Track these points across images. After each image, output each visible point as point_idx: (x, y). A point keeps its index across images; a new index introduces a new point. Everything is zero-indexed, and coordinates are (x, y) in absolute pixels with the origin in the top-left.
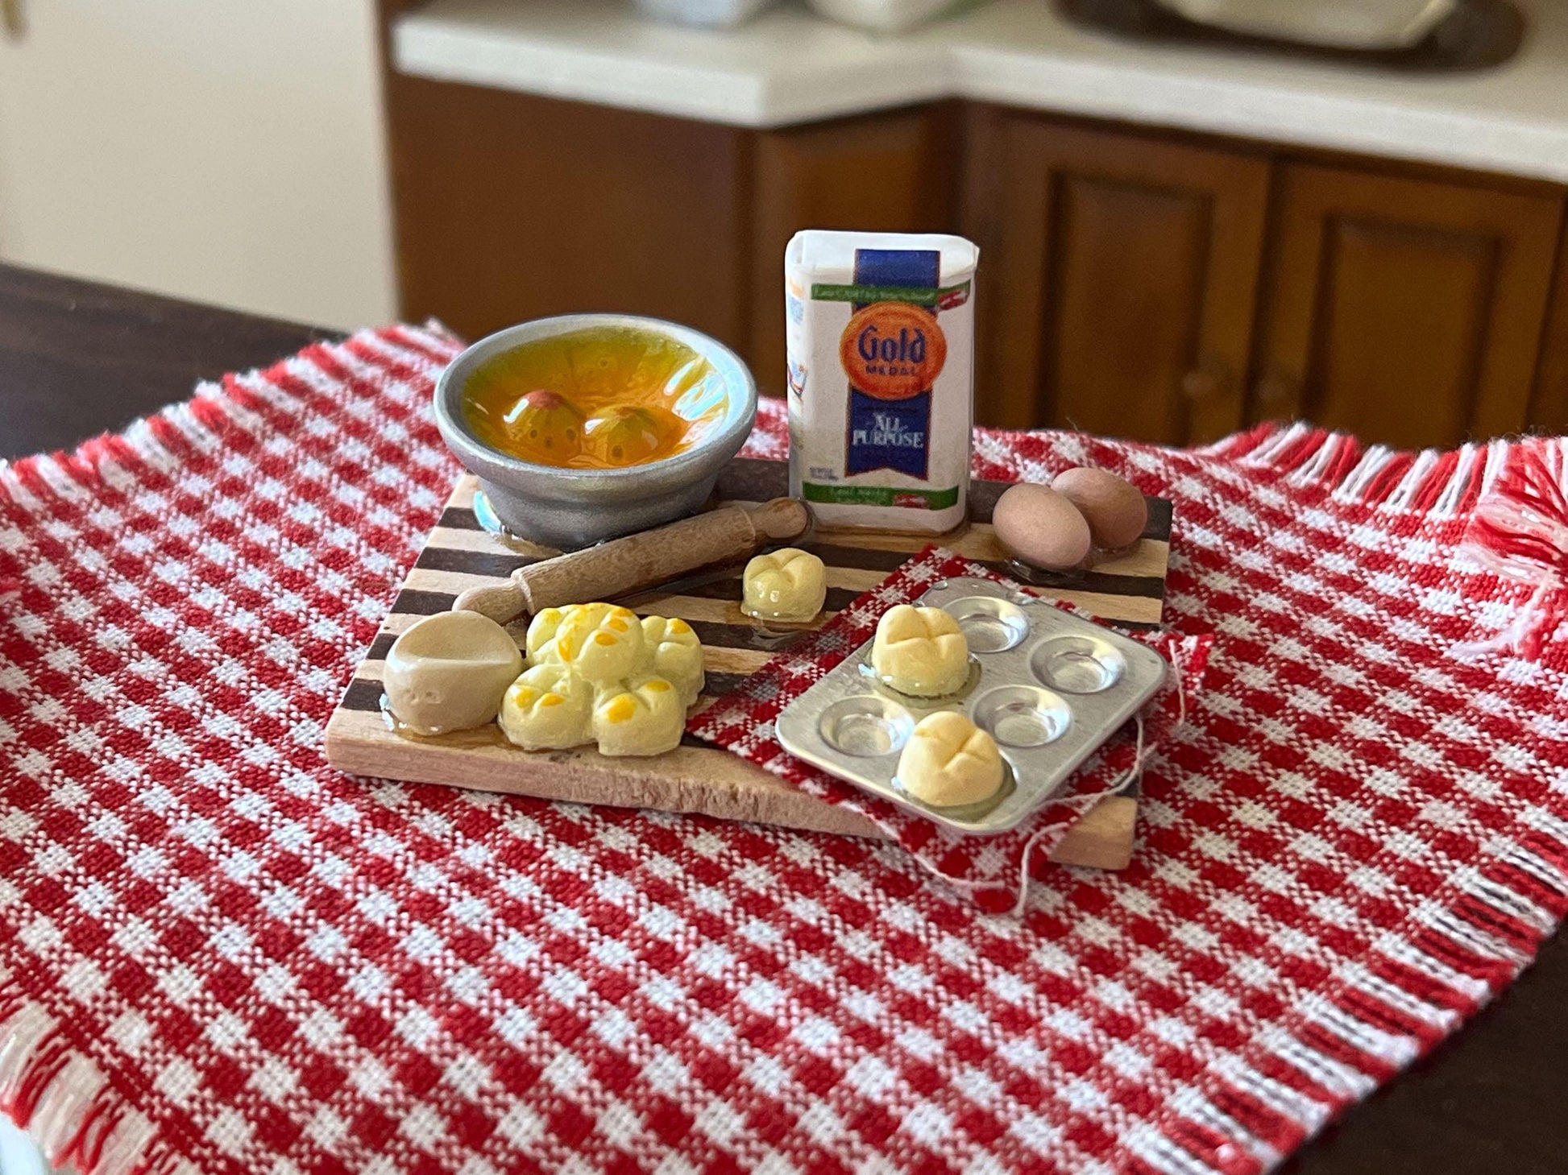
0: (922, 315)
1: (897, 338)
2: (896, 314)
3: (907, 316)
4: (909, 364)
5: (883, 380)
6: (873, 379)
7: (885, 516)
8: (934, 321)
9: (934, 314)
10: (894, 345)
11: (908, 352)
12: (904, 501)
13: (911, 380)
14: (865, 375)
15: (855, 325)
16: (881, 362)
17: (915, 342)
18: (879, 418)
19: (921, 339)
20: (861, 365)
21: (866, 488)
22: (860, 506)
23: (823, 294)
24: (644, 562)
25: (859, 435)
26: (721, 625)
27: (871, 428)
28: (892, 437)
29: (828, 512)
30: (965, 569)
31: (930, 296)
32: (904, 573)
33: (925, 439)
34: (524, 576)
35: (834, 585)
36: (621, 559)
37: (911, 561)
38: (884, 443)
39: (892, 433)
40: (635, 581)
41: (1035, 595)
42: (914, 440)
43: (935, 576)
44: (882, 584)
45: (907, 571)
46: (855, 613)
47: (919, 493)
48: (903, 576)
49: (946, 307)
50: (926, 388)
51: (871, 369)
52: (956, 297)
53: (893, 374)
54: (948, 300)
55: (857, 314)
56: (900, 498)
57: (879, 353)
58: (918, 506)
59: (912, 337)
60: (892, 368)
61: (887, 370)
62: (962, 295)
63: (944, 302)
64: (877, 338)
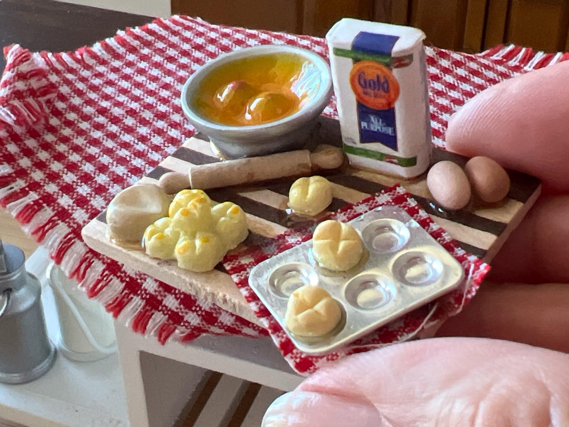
0: (385, 69)
1: (376, 79)
2: (373, 67)
3: (378, 69)
4: (383, 94)
5: (371, 99)
6: (366, 98)
7: (381, 166)
8: (391, 74)
9: (391, 70)
10: (374, 82)
11: (381, 87)
12: (388, 160)
13: (384, 101)
14: (363, 95)
15: (355, 70)
16: (369, 90)
17: (384, 83)
18: (372, 118)
19: (387, 81)
20: (360, 90)
21: (370, 151)
22: (369, 159)
23: (339, 53)
24: (250, 172)
25: (364, 124)
26: (276, 209)
27: (369, 122)
28: (379, 128)
29: (355, 159)
30: (407, 201)
31: (387, 60)
32: (376, 197)
33: (395, 131)
34: (191, 170)
35: (340, 198)
36: (239, 169)
37: (383, 191)
38: (376, 130)
39: (379, 126)
40: (245, 180)
41: (432, 221)
42: (390, 131)
43: (390, 202)
44: (361, 202)
45: (378, 196)
46: (338, 215)
47: (395, 157)
48: (374, 199)
49: (397, 67)
50: (392, 106)
51: (365, 93)
52: (403, 62)
53: (376, 96)
54: (398, 63)
55: (355, 65)
56: (386, 158)
57: (368, 85)
58: (395, 163)
59: (382, 80)
60: (374, 94)
61: (373, 94)
62: (407, 61)
63: (396, 64)
64: (366, 78)
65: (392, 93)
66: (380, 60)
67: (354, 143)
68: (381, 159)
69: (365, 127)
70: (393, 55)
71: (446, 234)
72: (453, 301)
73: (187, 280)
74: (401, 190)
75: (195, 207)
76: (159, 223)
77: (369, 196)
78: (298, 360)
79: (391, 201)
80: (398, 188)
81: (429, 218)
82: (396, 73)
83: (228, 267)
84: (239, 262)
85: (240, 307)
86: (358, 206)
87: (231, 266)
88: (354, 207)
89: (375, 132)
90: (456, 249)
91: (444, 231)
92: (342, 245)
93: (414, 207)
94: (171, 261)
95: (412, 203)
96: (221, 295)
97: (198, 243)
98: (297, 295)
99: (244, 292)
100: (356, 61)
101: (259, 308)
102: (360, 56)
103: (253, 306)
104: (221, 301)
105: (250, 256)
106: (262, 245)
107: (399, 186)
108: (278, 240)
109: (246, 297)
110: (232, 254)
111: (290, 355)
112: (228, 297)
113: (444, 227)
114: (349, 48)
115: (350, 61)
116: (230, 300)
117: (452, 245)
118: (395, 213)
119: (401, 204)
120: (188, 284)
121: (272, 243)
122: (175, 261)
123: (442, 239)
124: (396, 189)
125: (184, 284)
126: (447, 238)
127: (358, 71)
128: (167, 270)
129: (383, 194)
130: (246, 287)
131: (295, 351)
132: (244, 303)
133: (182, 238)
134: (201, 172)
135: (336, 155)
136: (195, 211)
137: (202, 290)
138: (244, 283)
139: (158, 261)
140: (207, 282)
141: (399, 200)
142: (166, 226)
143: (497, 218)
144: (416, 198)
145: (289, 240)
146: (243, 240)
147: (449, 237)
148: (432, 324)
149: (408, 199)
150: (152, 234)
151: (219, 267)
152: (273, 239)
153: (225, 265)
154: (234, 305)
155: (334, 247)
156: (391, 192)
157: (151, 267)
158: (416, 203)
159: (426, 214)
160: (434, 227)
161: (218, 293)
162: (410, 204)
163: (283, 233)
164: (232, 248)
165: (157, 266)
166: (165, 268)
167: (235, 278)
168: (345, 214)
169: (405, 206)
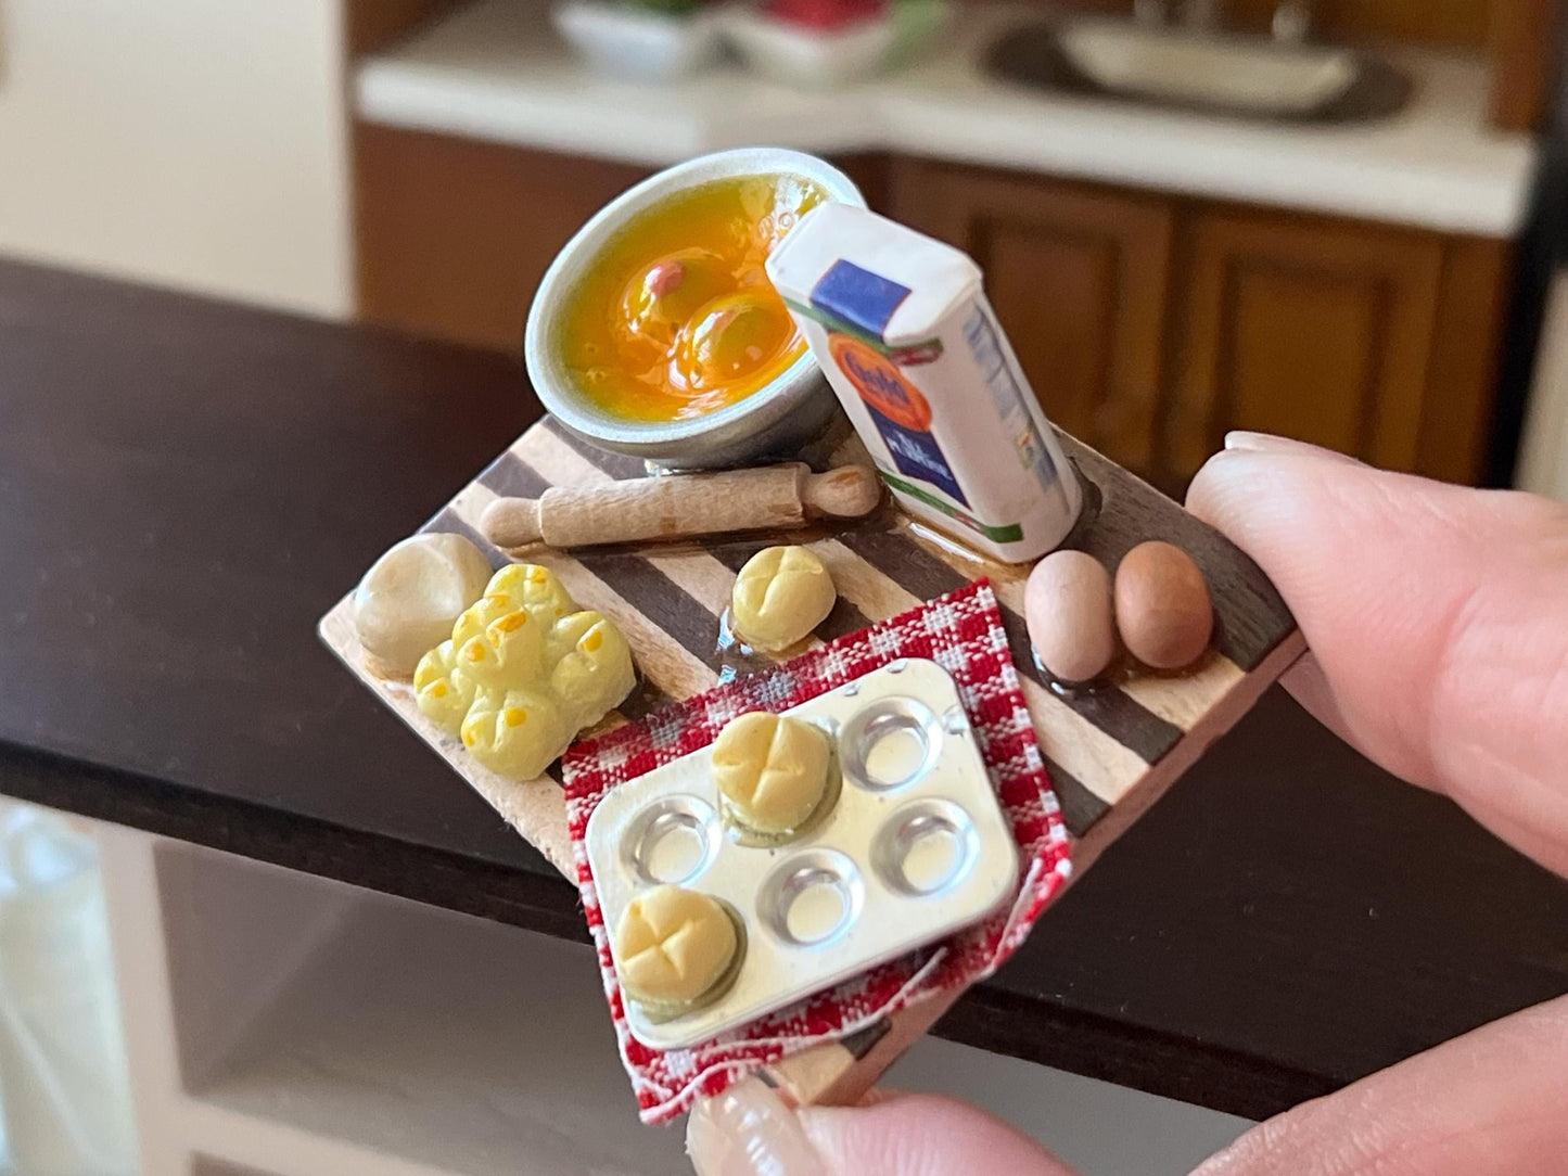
0: (886, 362)
1: (877, 374)
2: (863, 350)
3: (874, 357)
4: (901, 402)
5: (886, 405)
6: (875, 399)
8: (899, 372)
10: (876, 377)
11: (893, 390)
12: (962, 519)
13: (907, 415)
15: (836, 346)
16: (874, 388)
17: (894, 385)
19: (897, 383)
21: (923, 492)
22: (927, 506)
24: (667, 515)
26: (712, 616)
29: (904, 497)
30: (986, 633)
32: (925, 612)
34: (543, 503)
36: (643, 507)
37: (945, 597)
41: (1024, 702)
43: (950, 631)
44: (889, 622)
45: (931, 610)
46: (830, 655)
47: (972, 519)
48: (920, 617)
49: (905, 363)
50: (926, 429)
51: (870, 391)
52: (915, 356)
53: (891, 402)
54: (906, 357)
55: (832, 336)
56: (959, 516)
57: (868, 378)
58: (977, 530)
59: (890, 379)
60: (886, 396)
62: (928, 353)
63: (901, 358)
64: (860, 365)
65: (918, 406)
66: (871, 343)
67: (891, 469)
68: (949, 514)
70: (889, 342)
71: (1035, 745)
72: (983, 943)
74: (984, 599)
75: (497, 639)
76: (443, 650)
77: (912, 603)
79: (953, 628)
80: (980, 592)
81: (1019, 694)
82: (908, 373)
83: (569, 774)
84: (596, 765)
86: (881, 632)
87: (576, 772)
88: (871, 635)
90: (1042, 794)
91: (1033, 737)
92: (766, 778)
93: (995, 655)
95: (997, 641)
96: (543, 845)
97: (502, 722)
98: (636, 910)
99: (578, 850)
100: (830, 330)
102: (834, 325)
103: (590, 892)
105: (621, 748)
106: (655, 721)
107: (984, 583)
108: (689, 710)
109: (579, 867)
110: (591, 738)
111: (621, 1021)
112: (553, 854)
113: (1041, 724)
115: (819, 326)
116: (557, 862)
117: (1038, 780)
119: (974, 638)
123: (1022, 760)
124: (975, 594)
126: (1033, 758)
127: (841, 347)
128: (454, 762)
129: (943, 604)
130: (582, 844)
133: (478, 700)
135: (857, 487)
136: (497, 651)
138: (580, 830)
140: (523, 806)
141: (973, 628)
142: (453, 662)
143: (1169, 711)
144: (1010, 625)
145: (710, 716)
146: (616, 705)
147: (1038, 758)
149: (992, 628)
150: (426, 678)
151: (554, 771)
152: (681, 707)
153: (566, 769)
155: (746, 785)
156: (961, 599)
158: (1004, 642)
159: (1015, 675)
160: (1019, 719)
162: (990, 644)
163: (705, 691)
164: (591, 723)
166: (453, 758)
167: (574, 810)
168: (846, 655)
169: (977, 650)
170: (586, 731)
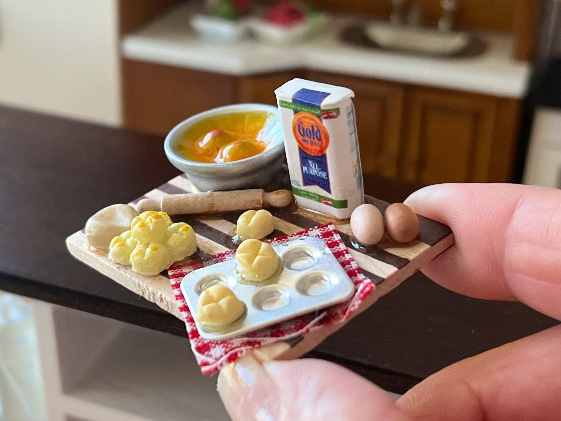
0: (317, 120)
1: (311, 129)
2: (308, 118)
3: (312, 119)
4: (317, 141)
5: (309, 146)
6: (306, 145)
7: (320, 207)
8: (321, 123)
9: (321, 120)
10: (310, 132)
11: (315, 136)
12: (325, 201)
13: (318, 148)
14: (302, 142)
15: (296, 120)
16: (307, 138)
17: (317, 132)
18: (310, 162)
19: (319, 131)
20: (301, 138)
21: (310, 193)
22: (310, 200)
23: (283, 104)
24: (211, 203)
25: (305, 168)
26: (225, 234)
27: (308, 166)
28: (316, 172)
29: (300, 200)
30: (333, 236)
31: (318, 112)
32: (309, 231)
33: (327, 176)
34: (164, 197)
35: (280, 230)
36: (202, 199)
37: (316, 227)
38: (314, 174)
39: (316, 170)
40: (206, 210)
41: (347, 253)
42: (324, 175)
43: (318, 235)
44: (295, 234)
45: (310, 231)
46: (273, 242)
47: (330, 199)
48: (307, 232)
49: (325, 118)
50: (324, 153)
51: (304, 141)
52: (330, 114)
53: (312, 144)
54: (326, 115)
55: (296, 115)
56: (323, 200)
57: (306, 134)
58: (330, 205)
59: (316, 129)
60: (311, 142)
61: (309, 142)
62: (334, 114)
63: (324, 116)
64: (304, 127)
65: (324, 141)
66: (313, 111)
67: (299, 185)
68: (319, 201)
69: (306, 171)
70: (322, 108)
71: (354, 262)
72: (340, 312)
73: (136, 281)
74: (331, 228)
75: (151, 221)
76: (124, 235)
77: (304, 230)
78: (200, 344)
79: (320, 235)
80: (329, 226)
81: (346, 250)
82: (326, 123)
83: (170, 273)
84: (181, 271)
85: (172, 304)
86: (292, 236)
87: (173, 273)
88: (288, 237)
89: (313, 176)
90: (358, 275)
91: (353, 260)
92: (257, 258)
93: (336, 241)
94: (128, 266)
95: (337, 237)
96: (159, 294)
97: (148, 250)
98: (208, 293)
99: (176, 292)
100: (296, 112)
101: (184, 305)
102: (299, 108)
103: (180, 304)
104: (159, 299)
105: (191, 267)
106: (204, 260)
107: (331, 224)
108: (218, 257)
109: (176, 296)
110: (179, 264)
111: (195, 339)
112: (163, 296)
113: (355, 258)
114: (291, 101)
115: (291, 112)
116: (165, 298)
117: (356, 271)
118: (315, 242)
119: (328, 237)
120: (137, 285)
121: (213, 259)
122: (130, 266)
123: (349, 266)
124: (327, 226)
125: (134, 286)
126: (354, 265)
127: (298, 120)
128: (123, 272)
129: (315, 229)
130: (178, 289)
131: (200, 337)
132: (174, 301)
133: (138, 246)
134: (171, 200)
135: (284, 195)
136: (150, 224)
137: (146, 289)
138: (177, 286)
139: (118, 266)
140: (151, 284)
141: (327, 235)
142: (128, 237)
143: (403, 255)
144: (341, 234)
146: (189, 255)
147: (356, 265)
148: (317, 328)
149: (335, 235)
150: (116, 242)
151: (164, 273)
152: (214, 256)
154: (168, 303)
155: (250, 260)
156: (322, 228)
157: (112, 270)
158: (340, 238)
159: (345, 246)
160: (347, 257)
161: (157, 293)
162: (334, 239)
163: (224, 252)
164: (180, 259)
165: (116, 269)
166: (122, 271)
167: (173, 281)
168: (279, 242)
169: (329, 240)
170: (177, 262)
